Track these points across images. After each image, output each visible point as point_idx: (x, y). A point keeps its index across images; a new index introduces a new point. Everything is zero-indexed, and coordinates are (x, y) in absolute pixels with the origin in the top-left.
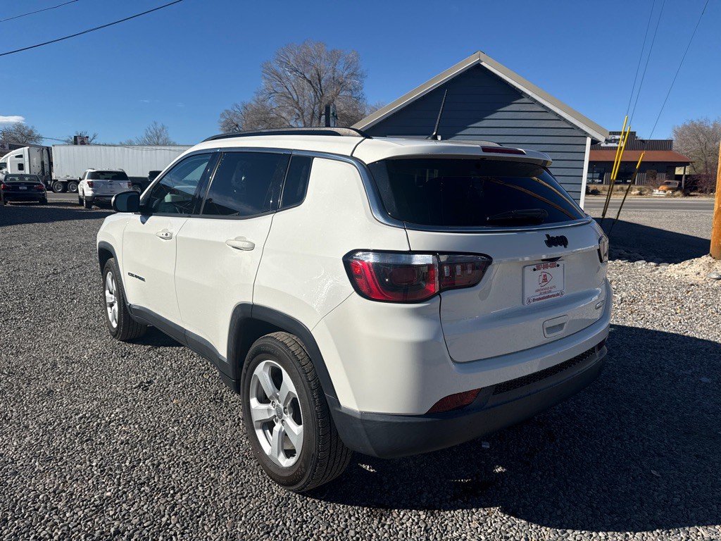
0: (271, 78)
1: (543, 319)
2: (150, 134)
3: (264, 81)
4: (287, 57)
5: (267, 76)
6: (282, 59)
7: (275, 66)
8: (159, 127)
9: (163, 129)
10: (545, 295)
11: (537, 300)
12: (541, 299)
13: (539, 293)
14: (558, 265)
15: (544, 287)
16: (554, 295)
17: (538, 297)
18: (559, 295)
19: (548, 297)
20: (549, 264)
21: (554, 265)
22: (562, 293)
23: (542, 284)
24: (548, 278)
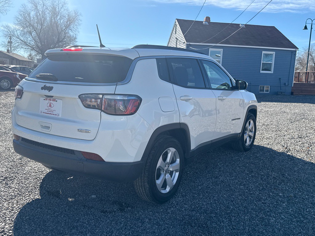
10: (49, 113)
11: (45, 113)
12: (46, 113)
13: (47, 110)
14: (57, 101)
15: (50, 109)
16: (54, 114)
17: (45, 112)
18: (56, 115)
19: (50, 114)
20: (52, 99)
21: (54, 100)
22: (58, 115)
23: (49, 107)
24: (52, 106)
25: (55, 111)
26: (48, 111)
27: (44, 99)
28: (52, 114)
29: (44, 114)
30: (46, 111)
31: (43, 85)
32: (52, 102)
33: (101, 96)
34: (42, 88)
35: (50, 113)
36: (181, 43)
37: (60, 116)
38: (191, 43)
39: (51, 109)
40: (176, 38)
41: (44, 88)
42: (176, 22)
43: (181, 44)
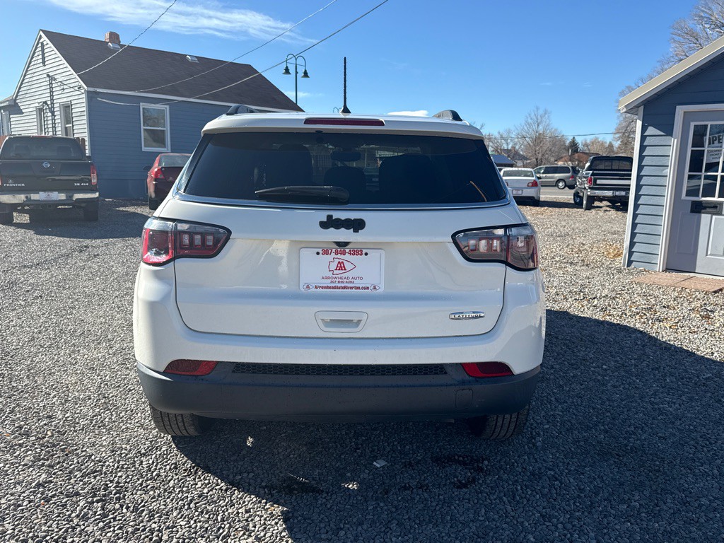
0: (682, 40)
1: (316, 309)
2: (530, 121)
3: (673, 45)
4: (710, 9)
5: (677, 38)
6: (702, 14)
7: (690, 24)
8: (541, 112)
9: (545, 113)
10: (339, 285)
11: (323, 288)
12: (329, 288)
13: (329, 281)
14: (366, 254)
15: (339, 276)
16: (358, 288)
17: (326, 285)
18: (368, 288)
19: (345, 288)
20: (347, 251)
21: (357, 252)
22: (375, 288)
23: (336, 272)
24: (348, 266)
25: (361, 278)
26: (332, 282)
27: (318, 253)
28: (351, 288)
29: (319, 290)
30: (327, 283)
31: (322, 215)
32: (347, 257)
33: (500, 232)
34: (324, 225)
35: (343, 285)
36: (65, 87)
37: (381, 290)
38: (98, 90)
39: (344, 275)
40: (48, 76)
41: (329, 223)
42: (41, 37)
43: (66, 91)
